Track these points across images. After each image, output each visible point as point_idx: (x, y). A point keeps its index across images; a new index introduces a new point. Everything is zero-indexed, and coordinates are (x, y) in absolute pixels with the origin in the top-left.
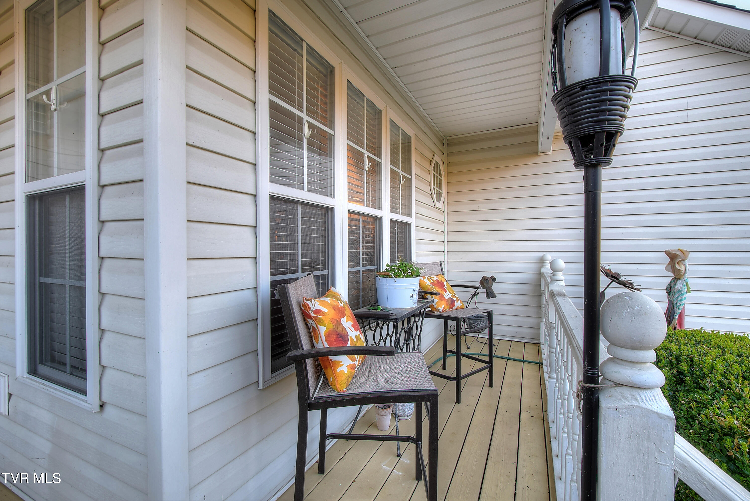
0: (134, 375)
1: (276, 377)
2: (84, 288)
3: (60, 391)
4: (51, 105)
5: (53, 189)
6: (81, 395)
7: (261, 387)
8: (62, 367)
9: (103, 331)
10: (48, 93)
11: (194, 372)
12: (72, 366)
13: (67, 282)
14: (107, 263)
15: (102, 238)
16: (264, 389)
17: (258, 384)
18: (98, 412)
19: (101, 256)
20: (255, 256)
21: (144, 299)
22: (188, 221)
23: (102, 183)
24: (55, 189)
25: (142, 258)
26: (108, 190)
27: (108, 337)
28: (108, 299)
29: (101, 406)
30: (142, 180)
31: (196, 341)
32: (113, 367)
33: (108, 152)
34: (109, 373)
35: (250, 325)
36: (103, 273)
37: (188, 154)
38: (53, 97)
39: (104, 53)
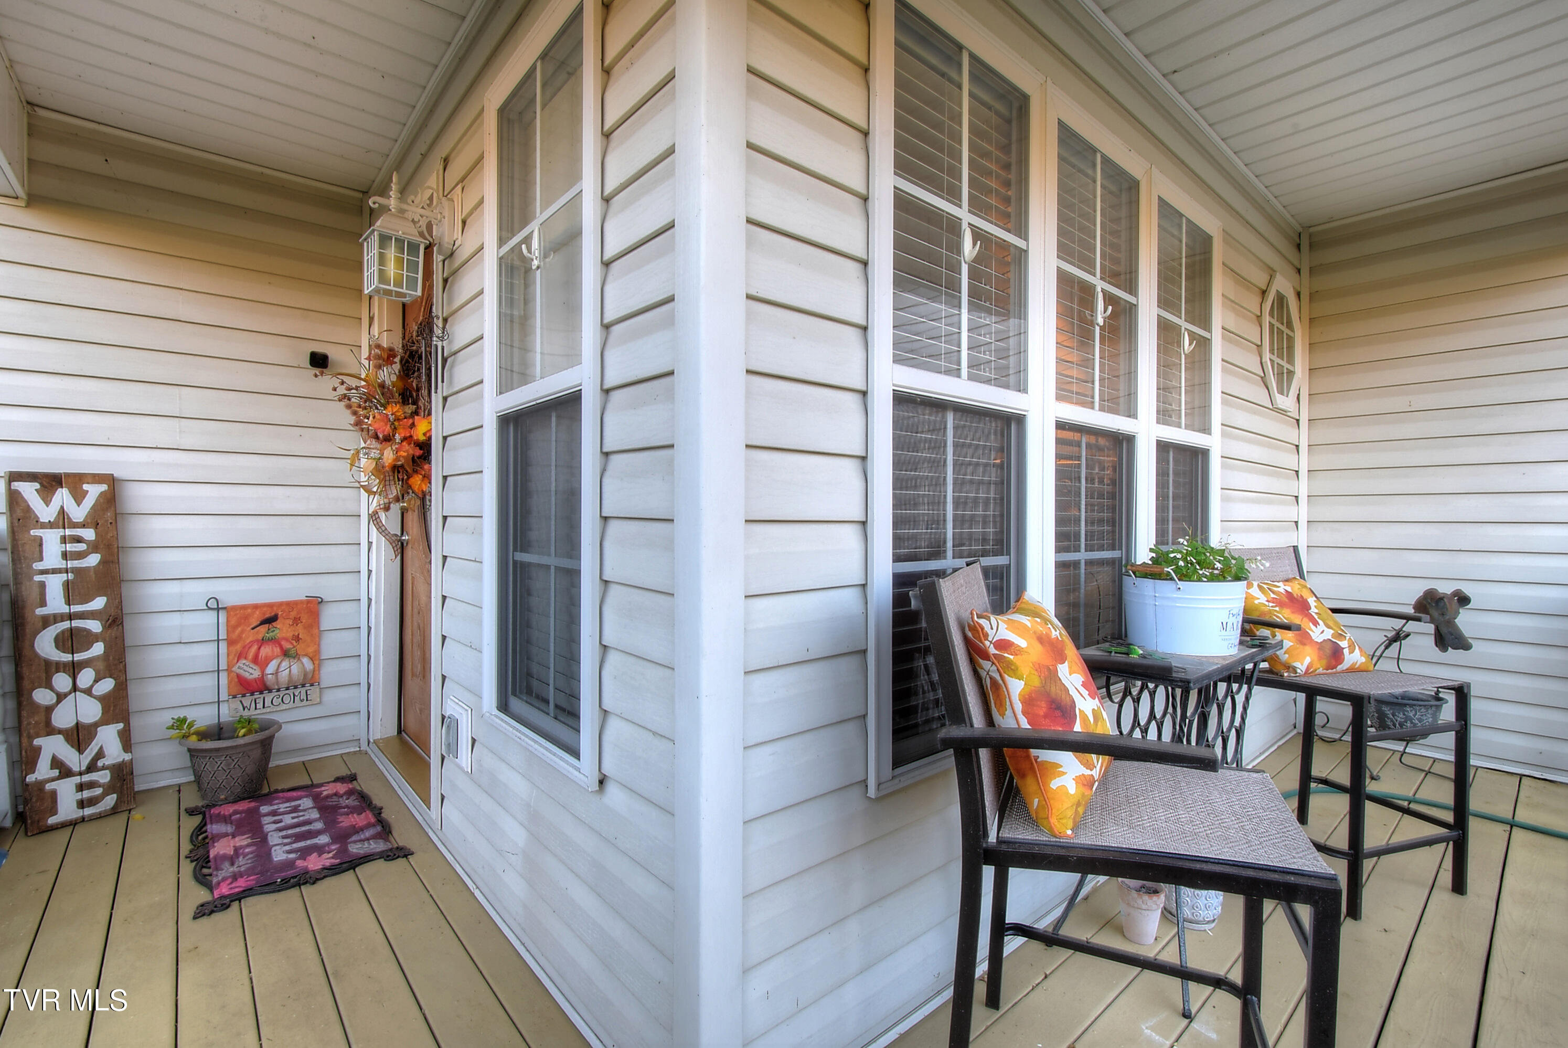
0: (655, 733)
1: (902, 779)
2: (578, 572)
3: (541, 745)
4: (533, 260)
5: (534, 403)
6: (572, 758)
7: (872, 792)
8: (543, 706)
9: (605, 648)
10: (527, 240)
11: (753, 744)
12: (557, 706)
13: (552, 561)
14: (613, 526)
15: (606, 481)
16: (879, 799)
17: (867, 786)
18: (597, 791)
19: (604, 514)
20: (864, 519)
21: (673, 595)
22: (747, 446)
23: (606, 387)
24: (538, 402)
25: (671, 518)
26: (616, 396)
27: (613, 659)
28: (614, 590)
29: (601, 782)
30: (671, 373)
31: (759, 681)
32: (620, 714)
33: (616, 329)
34: (614, 725)
35: (854, 661)
36: (607, 544)
37: (750, 317)
38: (534, 247)
39: (610, 149)
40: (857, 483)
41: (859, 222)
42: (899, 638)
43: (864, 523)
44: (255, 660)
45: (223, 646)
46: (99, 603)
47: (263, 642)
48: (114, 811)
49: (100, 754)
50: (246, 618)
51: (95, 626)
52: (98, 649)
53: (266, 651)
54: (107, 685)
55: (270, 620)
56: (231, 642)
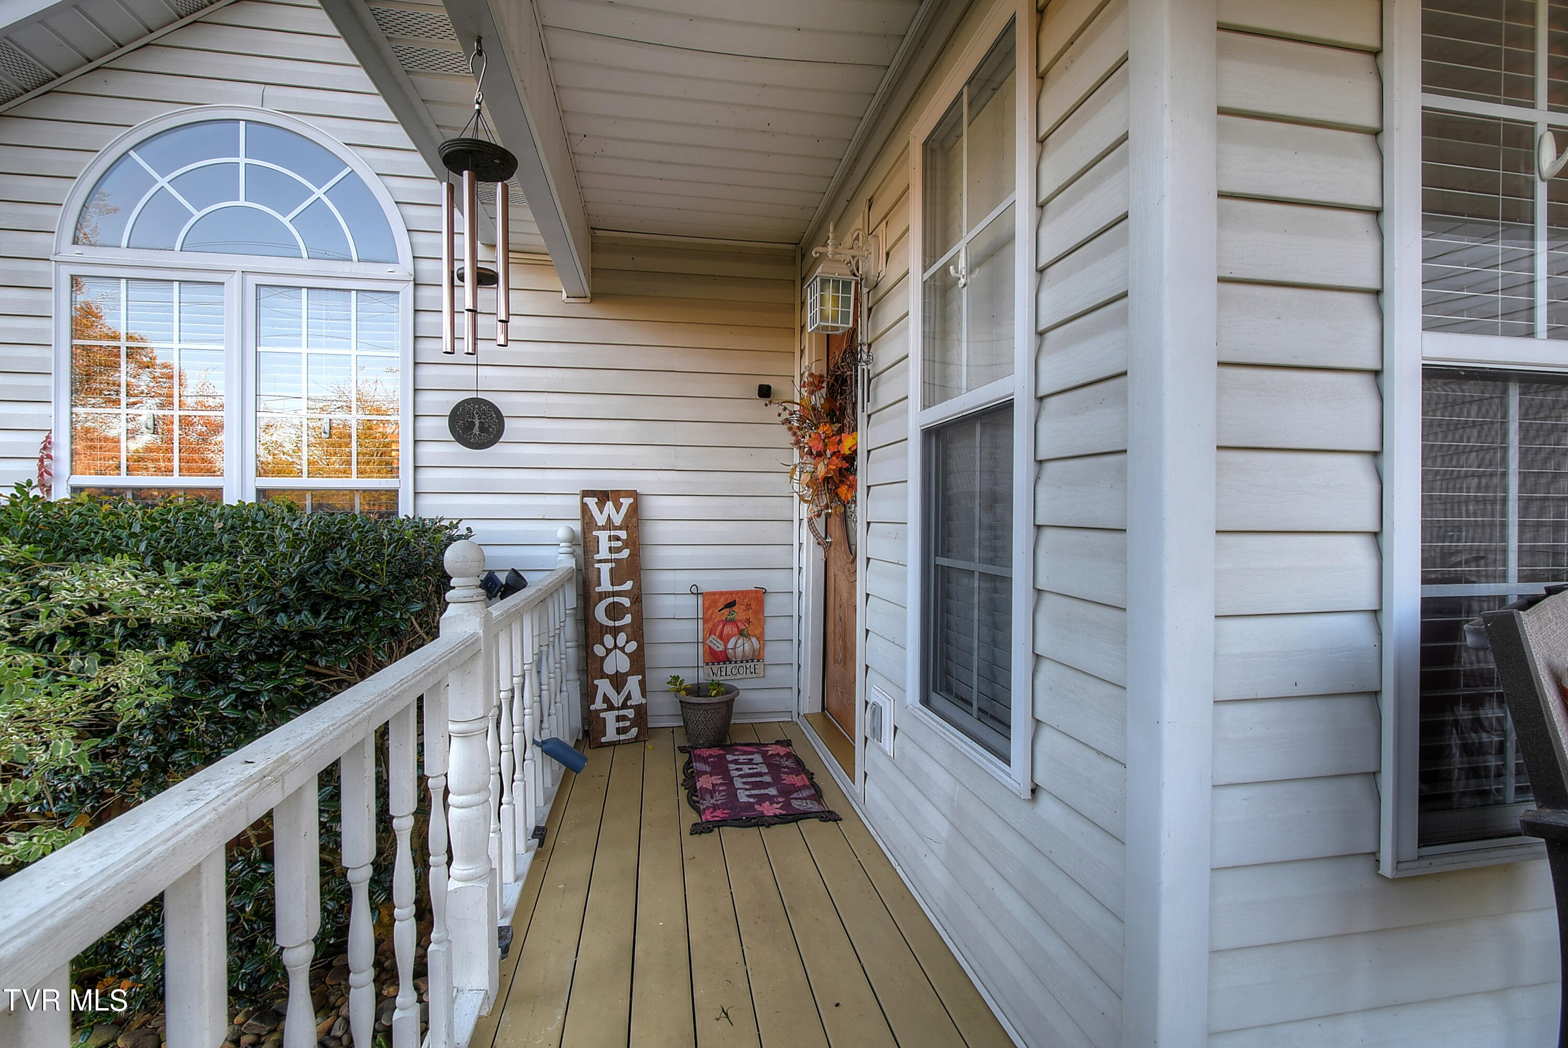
0: (1098, 752)
1: (1434, 862)
2: (1007, 580)
3: (966, 743)
4: (959, 279)
5: (961, 415)
6: (1000, 761)
7: (1387, 868)
8: (968, 708)
9: (1037, 657)
10: (954, 261)
11: (1224, 783)
12: (980, 709)
13: (978, 567)
14: (1048, 536)
15: (1041, 489)
16: (1394, 881)
17: (1378, 861)
18: (1029, 800)
19: (1037, 523)
21: (1125, 609)
22: (1218, 447)
23: (1040, 395)
24: (964, 414)
25: (1124, 528)
26: (1050, 403)
27: (1046, 668)
28: (1047, 600)
29: (1033, 791)
30: (1124, 374)
31: (1230, 712)
32: (1056, 727)
33: (1050, 335)
34: (1047, 737)
35: (1362, 704)
36: (1041, 553)
37: (1221, 301)
38: (961, 265)
39: (1045, 155)
40: (1368, 486)
41: (1372, 166)
42: (1428, 681)
43: (1376, 535)
44: (721, 637)
45: (701, 622)
46: (628, 585)
47: (726, 622)
48: (636, 740)
49: (629, 697)
50: (715, 602)
51: (626, 602)
52: (628, 619)
53: (728, 629)
54: (632, 646)
55: (730, 605)
56: (705, 621)
